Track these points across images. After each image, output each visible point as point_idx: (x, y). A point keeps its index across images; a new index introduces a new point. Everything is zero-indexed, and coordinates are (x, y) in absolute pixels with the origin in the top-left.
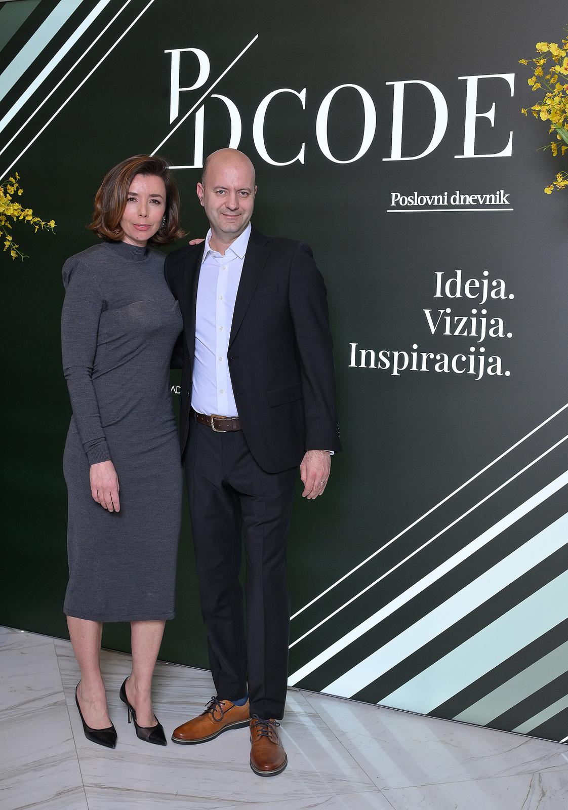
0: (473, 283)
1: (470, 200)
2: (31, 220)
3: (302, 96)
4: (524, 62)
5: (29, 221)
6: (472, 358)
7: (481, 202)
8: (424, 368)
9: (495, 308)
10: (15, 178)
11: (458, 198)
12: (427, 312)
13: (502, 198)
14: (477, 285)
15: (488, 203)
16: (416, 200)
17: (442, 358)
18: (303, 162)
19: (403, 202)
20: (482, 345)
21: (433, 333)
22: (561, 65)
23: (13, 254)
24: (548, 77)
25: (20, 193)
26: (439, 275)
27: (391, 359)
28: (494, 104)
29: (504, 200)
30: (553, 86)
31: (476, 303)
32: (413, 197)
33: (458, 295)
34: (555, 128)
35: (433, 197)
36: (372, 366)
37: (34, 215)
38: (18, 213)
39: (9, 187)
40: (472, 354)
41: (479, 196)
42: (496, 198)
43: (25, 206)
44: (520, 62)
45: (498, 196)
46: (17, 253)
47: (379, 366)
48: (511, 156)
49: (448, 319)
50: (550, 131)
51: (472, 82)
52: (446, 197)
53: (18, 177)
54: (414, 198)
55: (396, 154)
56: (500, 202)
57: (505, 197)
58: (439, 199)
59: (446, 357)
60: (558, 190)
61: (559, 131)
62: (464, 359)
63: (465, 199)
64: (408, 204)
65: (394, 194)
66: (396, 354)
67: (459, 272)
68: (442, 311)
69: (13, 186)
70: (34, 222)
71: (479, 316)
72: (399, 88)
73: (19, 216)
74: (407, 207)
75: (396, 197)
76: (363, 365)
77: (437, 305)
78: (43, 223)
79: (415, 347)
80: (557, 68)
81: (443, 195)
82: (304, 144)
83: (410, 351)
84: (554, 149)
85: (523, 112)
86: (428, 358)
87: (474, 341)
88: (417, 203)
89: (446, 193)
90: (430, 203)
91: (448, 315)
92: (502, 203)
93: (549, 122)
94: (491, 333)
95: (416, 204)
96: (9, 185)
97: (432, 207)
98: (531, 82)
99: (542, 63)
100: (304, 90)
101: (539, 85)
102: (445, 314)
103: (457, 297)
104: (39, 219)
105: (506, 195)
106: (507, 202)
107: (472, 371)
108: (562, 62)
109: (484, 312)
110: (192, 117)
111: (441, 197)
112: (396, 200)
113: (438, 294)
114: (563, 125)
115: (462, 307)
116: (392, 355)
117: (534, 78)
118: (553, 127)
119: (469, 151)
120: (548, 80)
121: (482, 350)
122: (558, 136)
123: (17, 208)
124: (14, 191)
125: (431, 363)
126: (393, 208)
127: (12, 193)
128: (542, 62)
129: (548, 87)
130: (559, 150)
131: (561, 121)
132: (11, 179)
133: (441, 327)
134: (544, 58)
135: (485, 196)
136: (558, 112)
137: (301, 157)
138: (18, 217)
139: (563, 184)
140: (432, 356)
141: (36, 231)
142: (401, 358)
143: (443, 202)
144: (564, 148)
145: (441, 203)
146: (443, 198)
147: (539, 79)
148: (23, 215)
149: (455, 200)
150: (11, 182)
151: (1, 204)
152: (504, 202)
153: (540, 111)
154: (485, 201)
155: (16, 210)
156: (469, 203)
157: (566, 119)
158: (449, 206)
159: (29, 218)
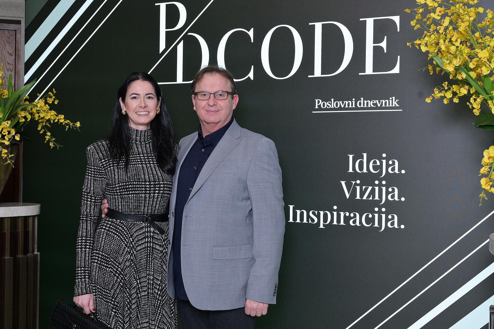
0: (375, 162)
1: (371, 104)
2: (63, 122)
3: (251, 33)
4: (408, 11)
5: (61, 123)
6: (376, 216)
7: (379, 105)
8: (342, 223)
10: (53, 93)
11: (363, 103)
12: (343, 183)
13: (393, 102)
14: (378, 163)
15: (384, 106)
17: (355, 216)
18: (252, 79)
19: (324, 106)
20: (383, 206)
21: (348, 198)
22: (434, 12)
23: (51, 144)
24: (425, 20)
25: (56, 102)
26: (351, 157)
27: (318, 217)
28: (386, 37)
30: (429, 27)
31: (378, 176)
33: (365, 170)
34: (431, 56)
35: (345, 102)
36: (305, 221)
37: (65, 118)
38: (54, 117)
39: (48, 99)
40: (376, 212)
41: (377, 101)
42: (389, 102)
43: (59, 113)
44: (405, 11)
45: (391, 101)
46: (54, 144)
47: (310, 222)
48: (399, 73)
49: (358, 188)
50: (428, 58)
51: (370, 23)
52: (354, 102)
53: (55, 92)
54: (331, 103)
55: (318, 72)
56: (392, 105)
57: (396, 102)
58: (349, 104)
59: (358, 215)
60: (435, 99)
61: (434, 58)
62: (370, 216)
63: (367, 103)
64: (327, 107)
65: (317, 100)
66: (322, 213)
67: (365, 155)
68: (354, 182)
69: (51, 98)
70: (65, 124)
71: (380, 185)
72: (318, 27)
73: (55, 120)
74: (326, 109)
75: (318, 103)
76: (298, 221)
77: (350, 178)
78: (71, 124)
79: (335, 207)
80: (432, 15)
81: (352, 101)
82: (253, 66)
83: (331, 211)
84: (431, 70)
85: (408, 44)
86: (345, 216)
87: (377, 203)
88: (334, 106)
89: (354, 99)
91: (358, 185)
92: (394, 105)
93: (428, 52)
94: (389, 197)
96: (48, 98)
97: (344, 109)
98: (413, 23)
99: (421, 12)
100: (252, 29)
101: (418, 26)
102: (356, 184)
103: (364, 172)
104: (69, 121)
105: (397, 100)
106: (397, 105)
107: (376, 225)
108: (435, 11)
109: (384, 182)
110: (175, 49)
111: (350, 102)
112: (318, 104)
113: (351, 170)
114: (438, 54)
115: (368, 179)
116: (319, 214)
117: (415, 21)
118: (430, 55)
119: (369, 70)
120: (425, 22)
121: (383, 210)
122: (434, 62)
123: (52, 114)
124: (52, 101)
125: (347, 219)
126: (317, 110)
127: (51, 103)
128: (421, 10)
129: (425, 26)
130: (434, 70)
131: (436, 51)
132: (50, 93)
133: (354, 194)
134: (422, 8)
135: (381, 101)
136: (433, 44)
137: (251, 75)
139: (439, 95)
140: (347, 214)
141: (67, 129)
142: (325, 216)
143: (352, 105)
144: (438, 69)
145: (350, 106)
146: (352, 103)
147: (418, 21)
148: (57, 119)
149: (360, 104)
150: (50, 95)
151: (42, 111)
152: (395, 105)
153: (420, 44)
154: (382, 104)
155: (52, 115)
156: (370, 106)
157: (440, 50)
158: (357, 108)
159: (62, 121)
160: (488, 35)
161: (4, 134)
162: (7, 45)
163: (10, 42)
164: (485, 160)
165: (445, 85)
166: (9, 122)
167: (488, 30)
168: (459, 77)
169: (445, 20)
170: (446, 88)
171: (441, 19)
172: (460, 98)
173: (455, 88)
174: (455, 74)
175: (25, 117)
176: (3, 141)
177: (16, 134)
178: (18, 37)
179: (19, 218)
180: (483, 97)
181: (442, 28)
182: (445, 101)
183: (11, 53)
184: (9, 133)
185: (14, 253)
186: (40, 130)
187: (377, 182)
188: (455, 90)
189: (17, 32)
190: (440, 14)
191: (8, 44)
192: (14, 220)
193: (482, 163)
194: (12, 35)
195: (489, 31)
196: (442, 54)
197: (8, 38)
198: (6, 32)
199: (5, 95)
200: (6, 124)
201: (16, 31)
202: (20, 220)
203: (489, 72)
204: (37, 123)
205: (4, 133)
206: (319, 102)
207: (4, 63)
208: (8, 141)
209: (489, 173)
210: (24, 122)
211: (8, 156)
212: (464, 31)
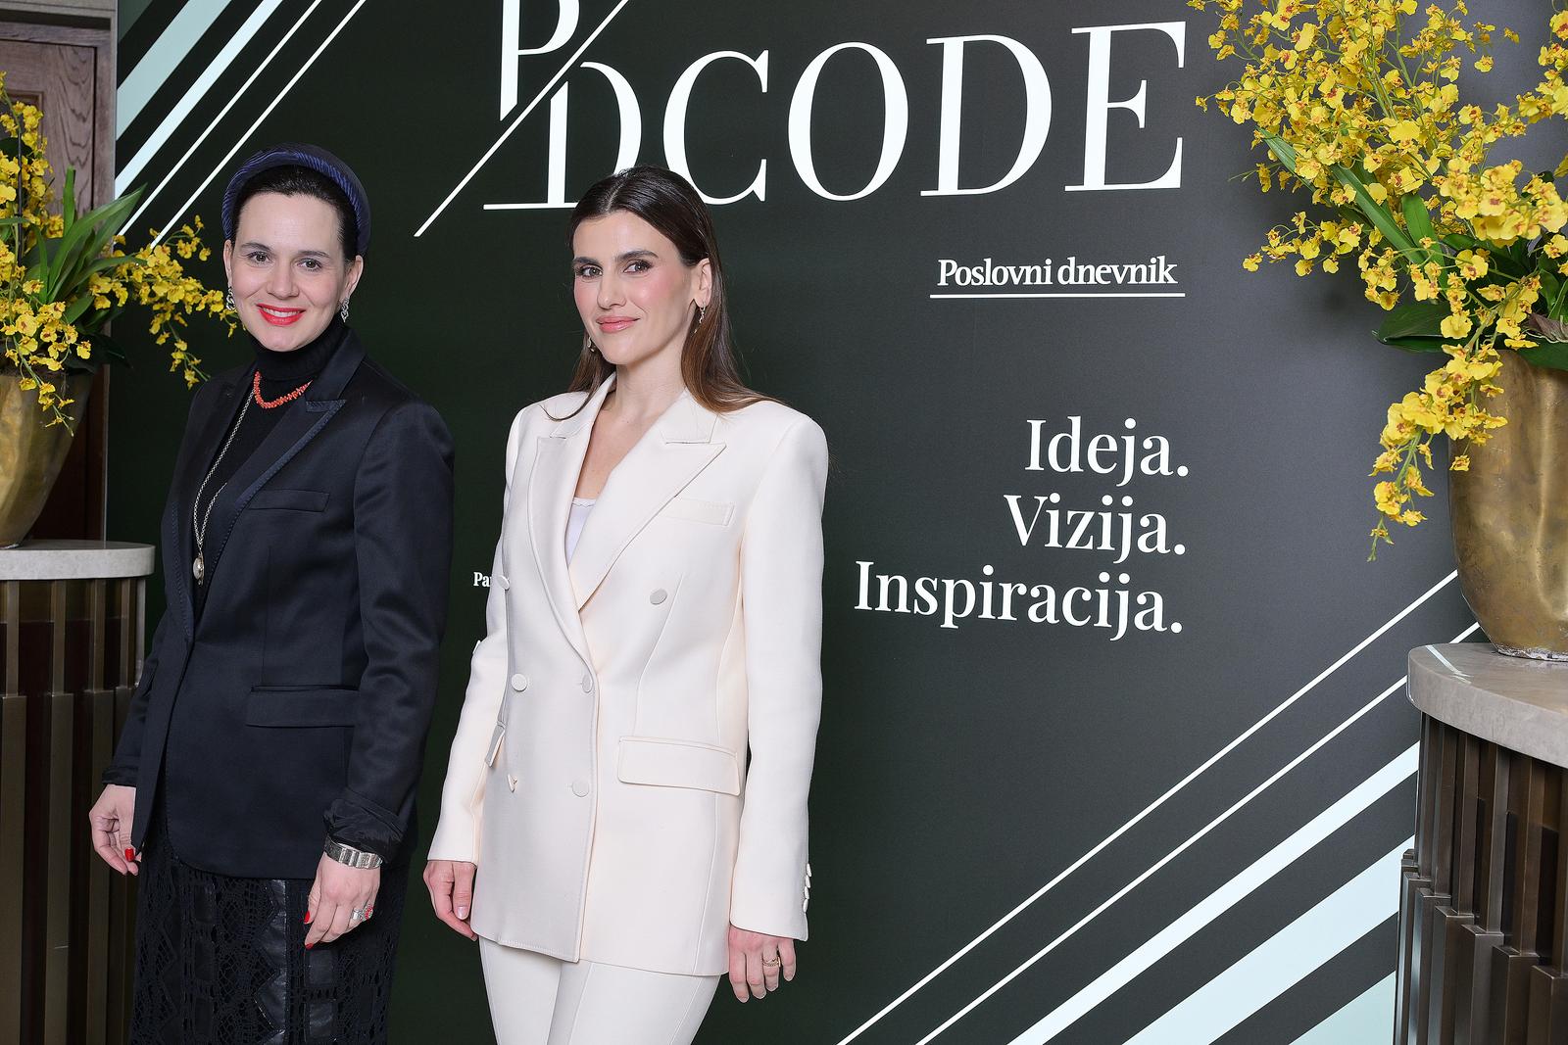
0: (1103, 443)
1: (1096, 274)
2: (221, 312)
3: (761, 65)
4: (1196, 3)
5: (216, 315)
6: (1104, 594)
7: (1120, 280)
8: (1007, 615)
9: (1150, 494)
10: (194, 228)
11: (1074, 272)
12: (1012, 500)
13: (1161, 271)
14: (1113, 446)
15: (1133, 281)
16: (988, 274)
17: (1043, 595)
18: (762, 198)
19: (963, 279)
20: (1124, 568)
21: (1024, 544)
22: (1273, 11)
23: (189, 376)
24: (1248, 32)
25: (204, 256)
26: (1036, 426)
27: (940, 595)
28: (1144, 83)
29: (1165, 275)
30: (1259, 52)
31: (1110, 483)
32: (982, 269)
33: (1075, 466)
34: (1263, 136)
35: (1023, 268)
36: (902, 607)
38: (194, 298)
39: (181, 244)
40: (1103, 586)
41: (1115, 268)
42: (1149, 270)
44: (1190, 3)
45: (1153, 268)
46: (197, 376)
47: (917, 609)
48: (1178, 186)
49: (1054, 515)
50: (1254, 144)
51: (1100, 40)
52: (1048, 269)
53: (201, 226)
54: (985, 270)
55: (948, 183)
56: (1157, 279)
57: (1168, 270)
58: (1034, 274)
59: (1051, 592)
60: (1272, 262)
61: (1271, 143)
62: (1087, 596)
63: (1087, 273)
64: (973, 283)
65: (943, 263)
66: (950, 585)
67: (1076, 421)
68: (1042, 499)
69: (190, 243)
70: (228, 316)
71: (1116, 509)
72: (953, 49)
73: (197, 305)
74: (970, 289)
75: (949, 269)
76: (883, 606)
77: (1032, 486)
79: (988, 570)
80: (1266, 16)
81: (1042, 265)
82: (764, 162)
83: (978, 579)
84: (1264, 179)
85: (1198, 102)
86: (1015, 593)
87: (1106, 560)
88: (991, 281)
89: (1048, 262)
90: (1016, 281)
91: (1053, 507)
92: (1161, 281)
93: (1251, 125)
95: (988, 283)
96: (181, 241)
97: (1021, 288)
98: (1214, 41)
99: (1234, 7)
100: (765, 55)
101: (1230, 50)
102: (1049, 505)
103: (1072, 470)
105: (1171, 267)
106: (1171, 281)
107: (1103, 622)
108: (1276, 5)
109: (1127, 501)
110: (544, 108)
111: (1038, 269)
112: (948, 275)
113: (1035, 464)
114: (1280, 132)
115: (1082, 491)
116: (942, 587)
117: (1221, 34)
118: (1258, 135)
119: (1094, 177)
120: (1250, 38)
121: (1124, 578)
122: (1270, 155)
123: (190, 288)
124: (192, 252)
125: (1021, 604)
126: (943, 290)
127: (188, 256)
128: (1234, 4)
129: (1249, 51)
130: (1275, 180)
131: (1276, 123)
132: (187, 229)
133: (1041, 532)
135: (1126, 267)
136: (1270, 104)
137: (759, 187)
138: (195, 306)
139: (1281, 250)
140: (1022, 590)
141: (231, 333)
142: (960, 593)
143: (1043, 279)
144: (1283, 176)
145: (1038, 281)
146: (1044, 272)
147: (1231, 37)
148: (204, 302)
149: (1066, 275)
150: (186, 234)
151: (160, 280)
152: (1166, 279)
153: (1233, 102)
154: (1128, 277)
155: (190, 292)
156: (1096, 280)
157: (1286, 120)
158: (1056, 287)
159: (217, 308)
160: (1428, 78)
161: (47, 340)
162: (71, 88)
163: (79, 80)
164: (1390, 432)
165: (1300, 219)
166: (62, 306)
167: (1429, 64)
168: (1337, 199)
169: (1301, 33)
170: (1302, 230)
171: (1291, 29)
172: (1341, 259)
173: (1326, 229)
174: (1326, 190)
175: (111, 296)
176: (44, 361)
177: (79, 341)
178: (102, 67)
179: (92, 585)
180: (1395, 255)
181: (1294, 56)
182: (1301, 270)
183: (81, 114)
184: (61, 336)
185: (76, 681)
186: (158, 335)
187: (1107, 500)
188: (1326, 236)
189: (99, 53)
190: (1289, 16)
191: (73, 86)
192: (78, 588)
193: (1381, 442)
194: (84, 62)
195: (1432, 67)
196: (1293, 133)
197: (74, 69)
198: (69, 51)
199: (55, 232)
200: (52, 311)
201: (96, 48)
202: (95, 588)
203: (1421, 183)
204: (148, 313)
205: (46, 336)
206: (949, 267)
207: (62, 141)
208: (58, 360)
209: (1399, 470)
210: (110, 310)
211: (57, 402)
212: (1355, 64)
